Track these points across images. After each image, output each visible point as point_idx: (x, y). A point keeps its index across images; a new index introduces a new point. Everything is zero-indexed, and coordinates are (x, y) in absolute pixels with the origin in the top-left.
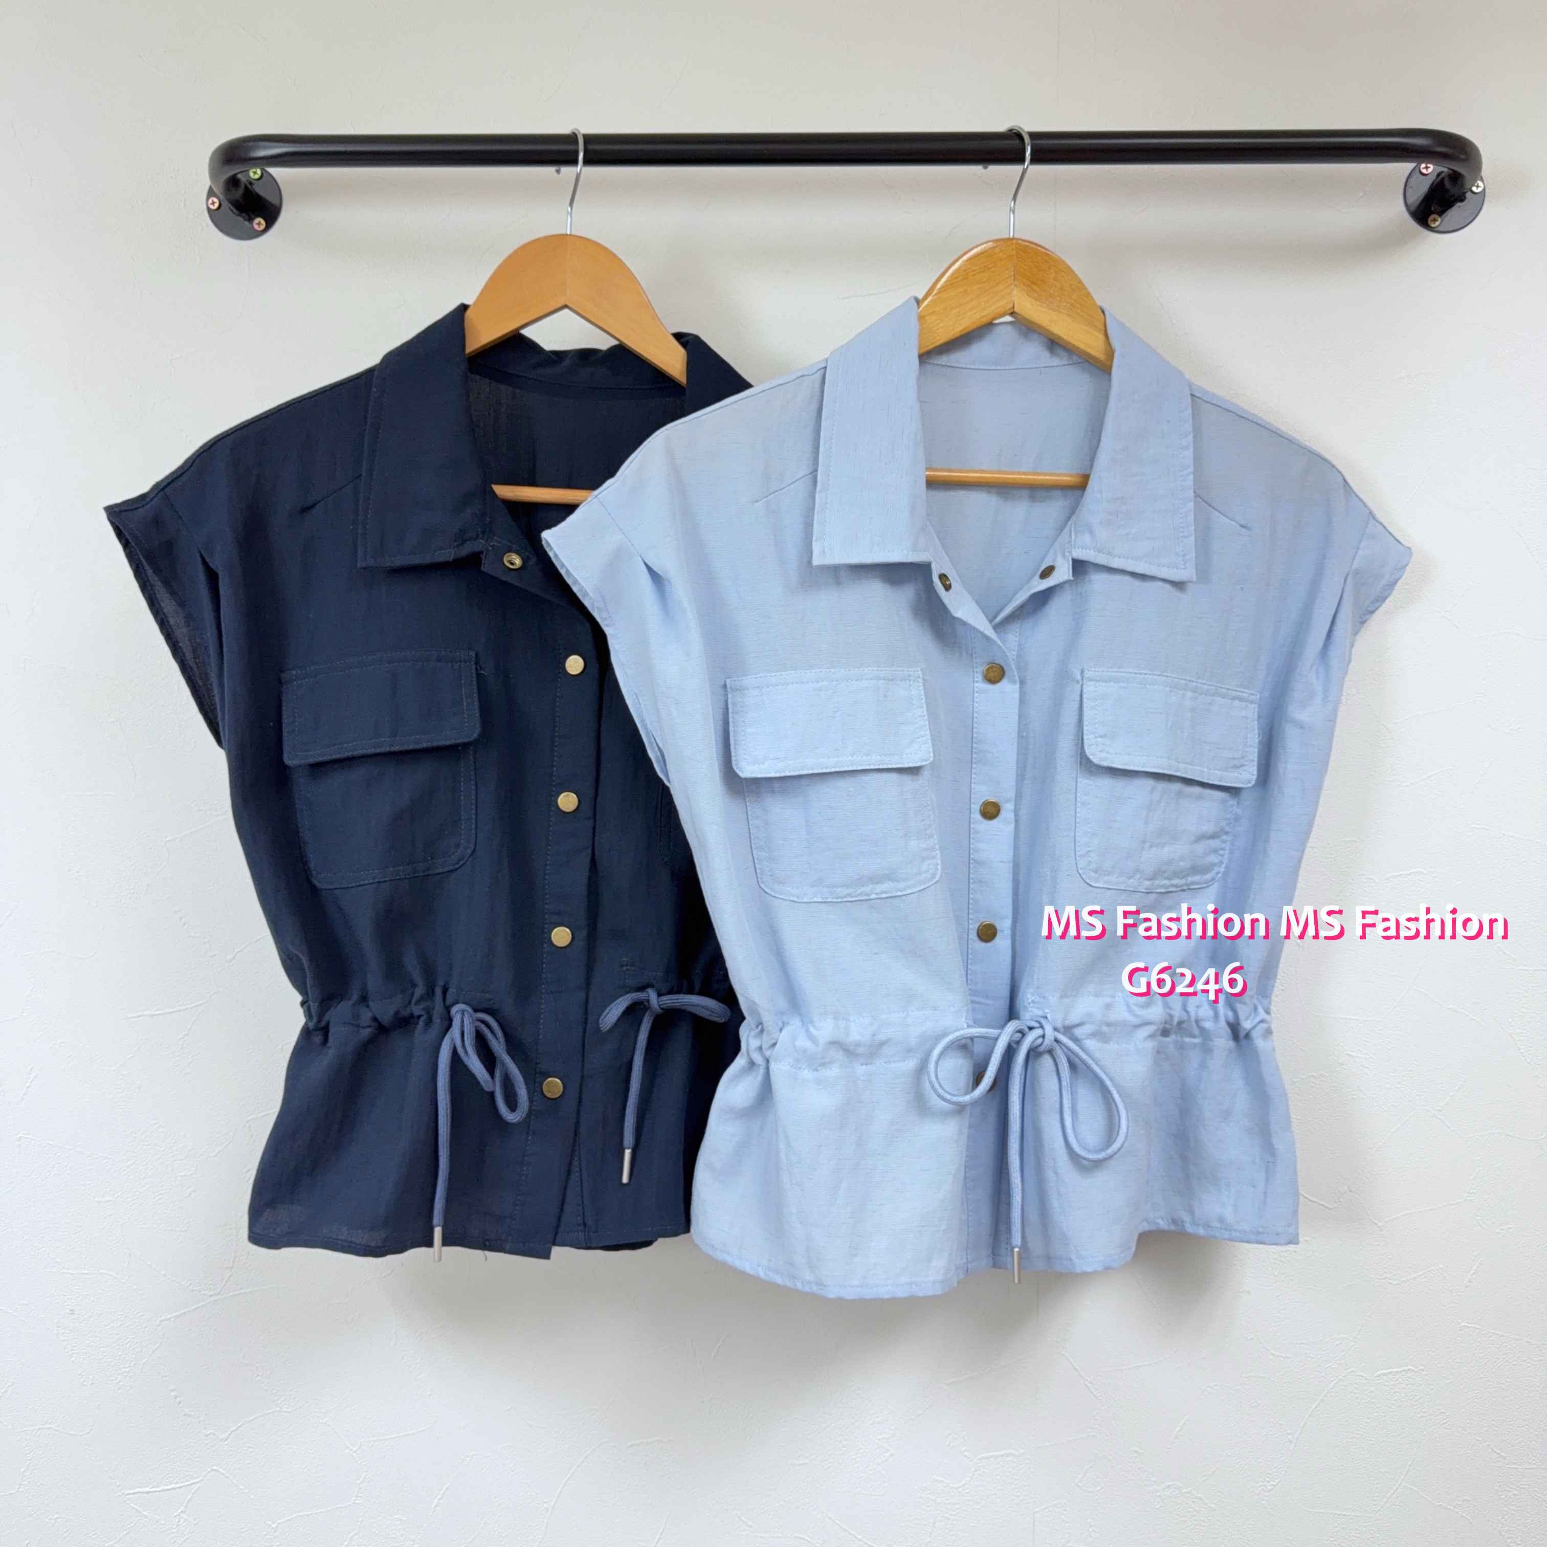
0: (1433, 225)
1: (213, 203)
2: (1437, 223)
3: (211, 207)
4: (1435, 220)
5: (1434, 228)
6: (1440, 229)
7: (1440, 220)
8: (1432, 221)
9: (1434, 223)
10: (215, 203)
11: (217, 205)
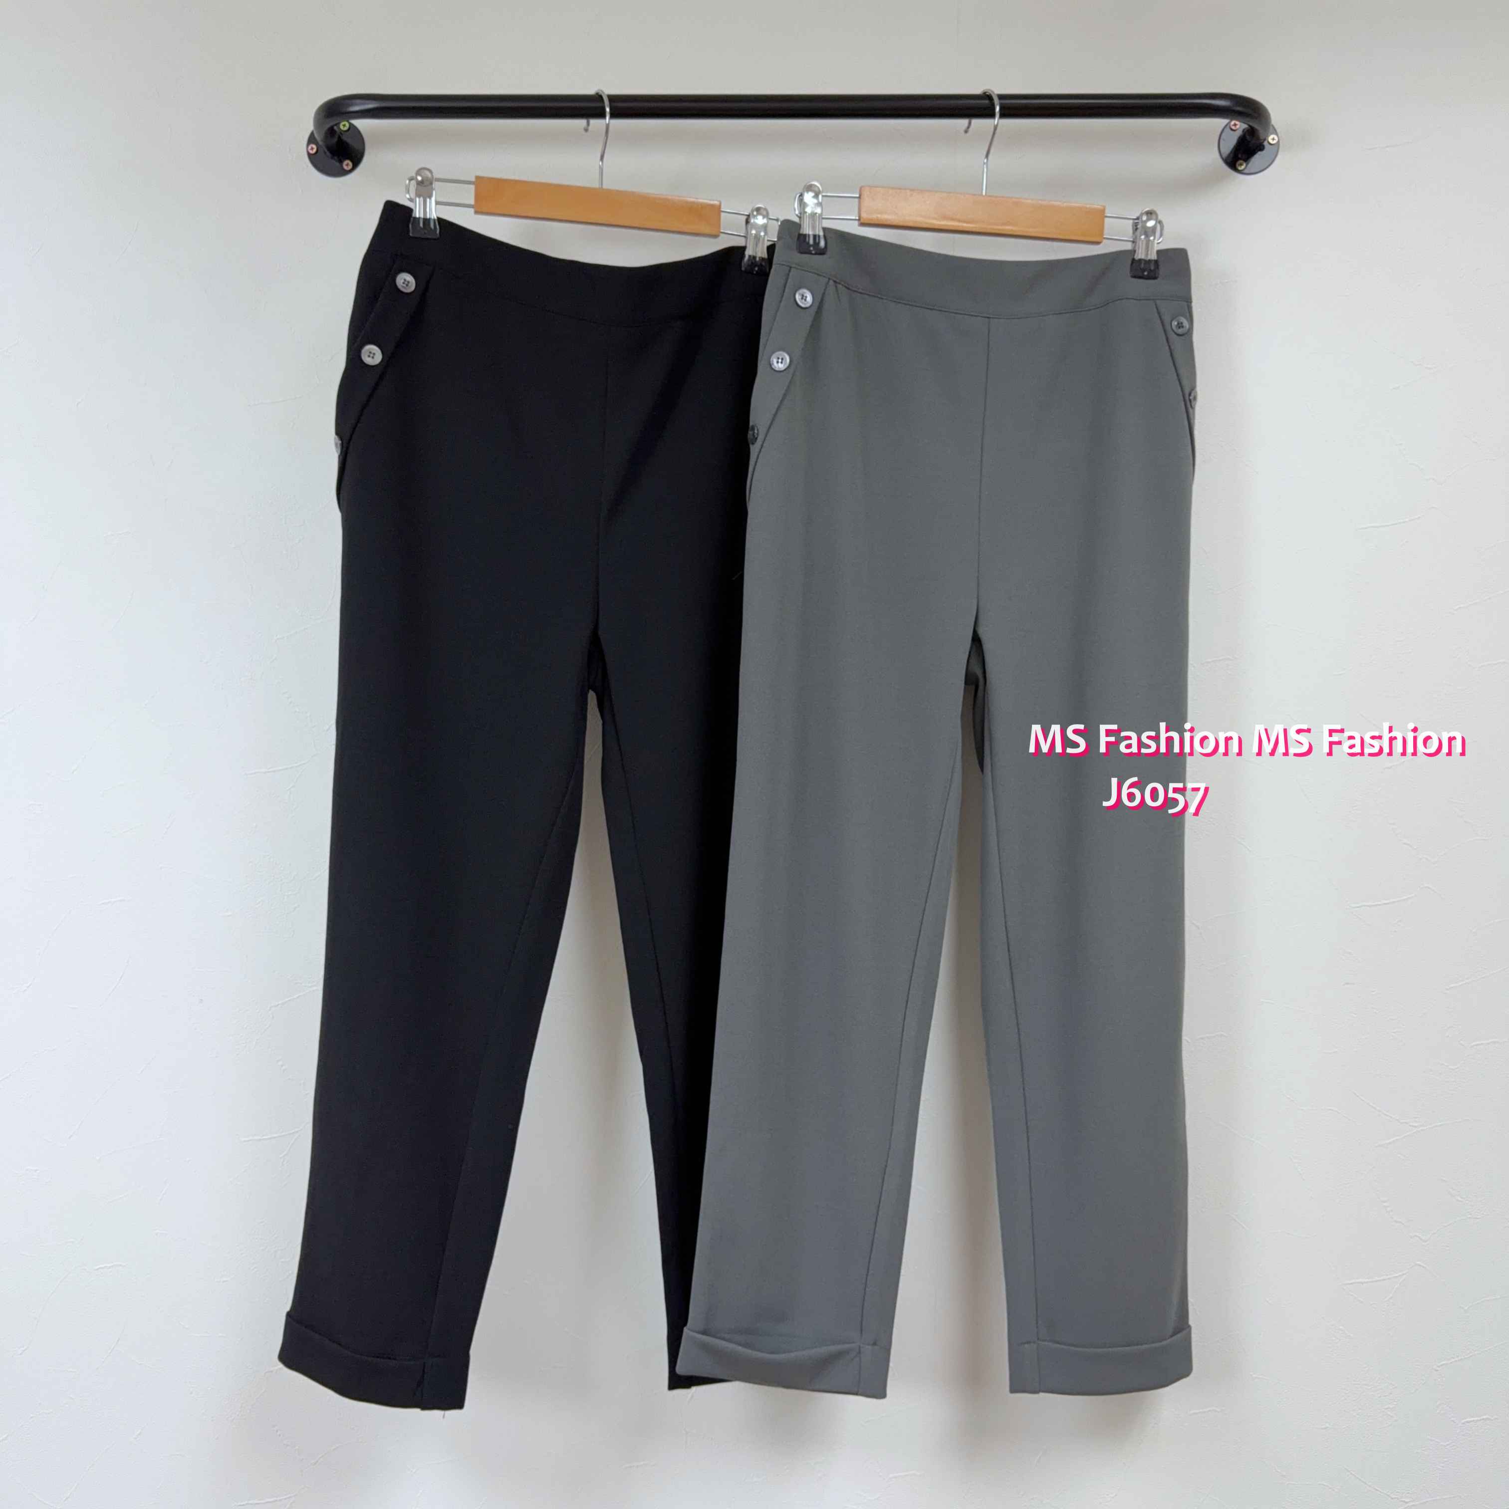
0: (1240, 168)
1: (312, 149)
2: (1243, 167)
3: (311, 152)
4: (1241, 165)
5: (1242, 170)
6: (1246, 171)
7: (1245, 165)
8: (1239, 165)
9: (1241, 167)
10: (314, 148)
11: (315, 150)
